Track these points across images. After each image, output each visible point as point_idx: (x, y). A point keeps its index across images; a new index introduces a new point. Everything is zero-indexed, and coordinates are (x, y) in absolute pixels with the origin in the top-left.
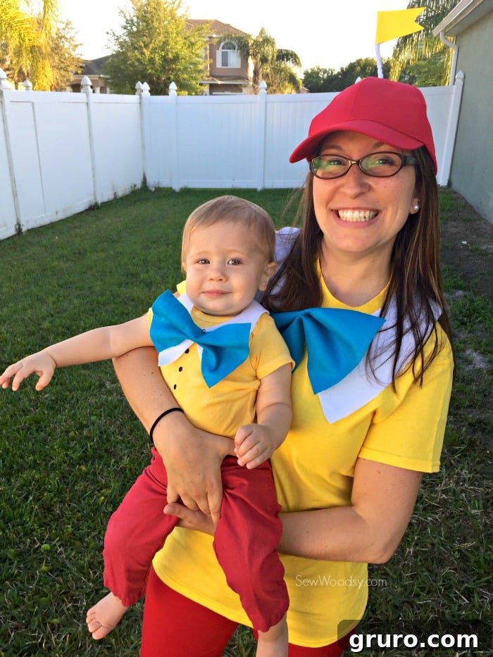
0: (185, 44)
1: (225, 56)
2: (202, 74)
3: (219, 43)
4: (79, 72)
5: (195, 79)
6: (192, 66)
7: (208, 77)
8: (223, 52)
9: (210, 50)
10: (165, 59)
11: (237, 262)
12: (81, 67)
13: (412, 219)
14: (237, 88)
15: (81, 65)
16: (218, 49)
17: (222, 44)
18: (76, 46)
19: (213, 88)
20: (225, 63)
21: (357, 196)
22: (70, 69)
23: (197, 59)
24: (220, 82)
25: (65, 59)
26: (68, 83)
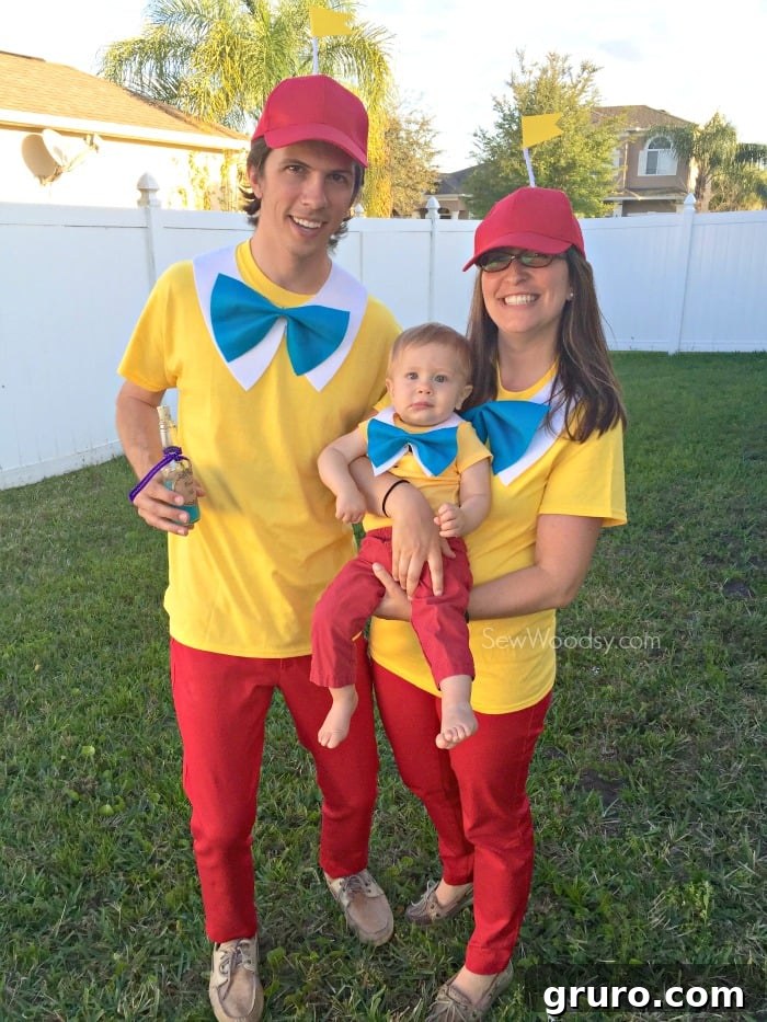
0: (587, 144)
1: (652, 159)
2: (609, 188)
3: (645, 139)
4: (432, 191)
5: (598, 195)
6: (594, 176)
7: (619, 191)
8: (649, 153)
9: (629, 150)
10: (555, 168)
11: (441, 379)
12: (436, 184)
13: (568, 304)
14: (667, 206)
15: (436, 180)
16: (643, 149)
17: (649, 141)
18: (432, 154)
19: (628, 207)
20: (651, 168)
21: (518, 283)
22: (420, 187)
23: (604, 165)
24: (640, 198)
25: (415, 173)
26: (415, 207)
